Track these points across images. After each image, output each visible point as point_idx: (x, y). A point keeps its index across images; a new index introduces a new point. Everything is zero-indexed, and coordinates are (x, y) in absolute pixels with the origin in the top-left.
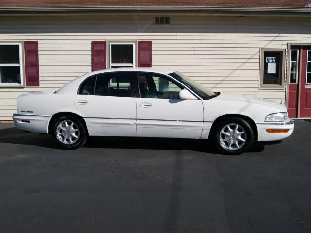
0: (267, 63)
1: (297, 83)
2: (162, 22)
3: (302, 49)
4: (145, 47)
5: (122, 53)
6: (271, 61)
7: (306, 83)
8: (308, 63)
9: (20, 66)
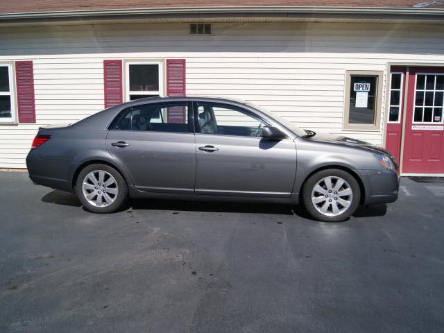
0: (355, 92)
1: (399, 122)
2: (200, 32)
3: (408, 73)
4: (177, 68)
5: (143, 76)
6: (361, 89)
7: (413, 122)
8: (417, 92)
9: (9, 96)
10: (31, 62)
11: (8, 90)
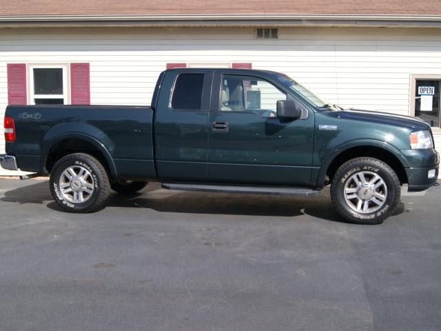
0: (420, 96)
2: (267, 36)
6: (426, 93)
9: (63, 99)
10: (88, 64)
11: (61, 93)
